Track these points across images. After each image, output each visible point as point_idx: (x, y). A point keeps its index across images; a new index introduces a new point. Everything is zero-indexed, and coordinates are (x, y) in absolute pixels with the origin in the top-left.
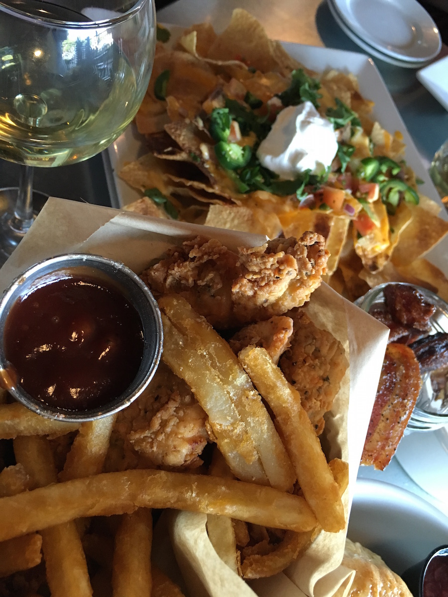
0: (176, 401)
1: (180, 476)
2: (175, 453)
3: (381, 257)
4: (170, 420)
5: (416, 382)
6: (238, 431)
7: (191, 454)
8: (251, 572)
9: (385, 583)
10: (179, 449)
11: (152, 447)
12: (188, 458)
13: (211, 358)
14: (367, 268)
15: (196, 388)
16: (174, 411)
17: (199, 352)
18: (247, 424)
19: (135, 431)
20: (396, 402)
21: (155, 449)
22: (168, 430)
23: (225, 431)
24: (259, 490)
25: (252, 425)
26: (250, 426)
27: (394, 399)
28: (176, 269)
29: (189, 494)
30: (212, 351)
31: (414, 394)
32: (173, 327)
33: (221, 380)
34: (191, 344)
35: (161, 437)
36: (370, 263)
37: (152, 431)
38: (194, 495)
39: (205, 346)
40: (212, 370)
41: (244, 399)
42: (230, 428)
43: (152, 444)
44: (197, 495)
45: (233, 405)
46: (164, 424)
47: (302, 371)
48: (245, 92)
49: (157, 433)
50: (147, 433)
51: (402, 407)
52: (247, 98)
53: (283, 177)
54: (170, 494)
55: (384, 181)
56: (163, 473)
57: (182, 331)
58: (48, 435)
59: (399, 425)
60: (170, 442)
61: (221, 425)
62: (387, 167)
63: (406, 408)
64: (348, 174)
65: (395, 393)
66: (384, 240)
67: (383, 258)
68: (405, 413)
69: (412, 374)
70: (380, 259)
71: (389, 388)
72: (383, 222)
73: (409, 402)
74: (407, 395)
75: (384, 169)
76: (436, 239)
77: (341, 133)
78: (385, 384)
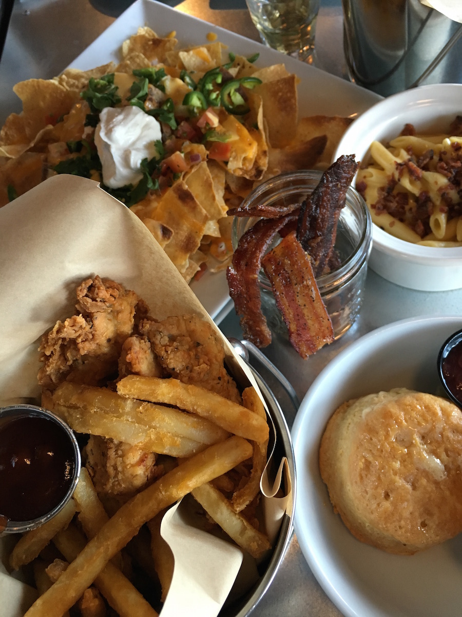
0: (112, 448)
1: (151, 488)
2: (135, 478)
3: (260, 158)
4: (116, 462)
5: (303, 261)
6: (153, 437)
7: (147, 470)
8: (237, 507)
9: (404, 410)
10: (135, 474)
11: (121, 486)
12: (147, 474)
13: (101, 409)
14: (254, 179)
15: (107, 435)
16: (115, 455)
17: (92, 411)
18: (155, 428)
19: (106, 485)
20: (299, 289)
21: (123, 485)
22: (120, 469)
23: (147, 442)
24: (203, 456)
25: (158, 425)
26: (157, 427)
27: (296, 288)
28: (48, 369)
29: (160, 495)
30: (98, 404)
31: (307, 272)
32: (69, 409)
33: (117, 417)
34: (84, 411)
35: (120, 476)
36: (254, 172)
37: (112, 478)
38: (163, 493)
39: (93, 406)
40: (107, 415)
41: (139, 415)
42: (148, 439)
43: (119, 484)
44: (166, 491)
45: (136, 424)
46: (115, 468)
47: (170, 359)
48: (65, 147)
49: (116, 476)
50: (111, 481)
51: (306, 288)
52: (69, 150)
53: (136, 182)
54: (150, 504)
55: (218, 95)
56: (139, 496)
57: (75, 407)
58: (64, 528)
59: (315, 302)
60: (127, 475)
61: (141, 442)
62: (210, 83)
63: (310, 287)
64: (182, 124)
65: (293, 284)
66: (250, 144)
67: (263, 157)
68: (312, 290)
69: (296, 259)
70: (260, 161)
71: (287, 284)
72: (239, 132)
73: (308, 281)
74: (303, 277)
75: (210, 87)
76: (293, 97)
77: (151, 100)
78: (282, 284)
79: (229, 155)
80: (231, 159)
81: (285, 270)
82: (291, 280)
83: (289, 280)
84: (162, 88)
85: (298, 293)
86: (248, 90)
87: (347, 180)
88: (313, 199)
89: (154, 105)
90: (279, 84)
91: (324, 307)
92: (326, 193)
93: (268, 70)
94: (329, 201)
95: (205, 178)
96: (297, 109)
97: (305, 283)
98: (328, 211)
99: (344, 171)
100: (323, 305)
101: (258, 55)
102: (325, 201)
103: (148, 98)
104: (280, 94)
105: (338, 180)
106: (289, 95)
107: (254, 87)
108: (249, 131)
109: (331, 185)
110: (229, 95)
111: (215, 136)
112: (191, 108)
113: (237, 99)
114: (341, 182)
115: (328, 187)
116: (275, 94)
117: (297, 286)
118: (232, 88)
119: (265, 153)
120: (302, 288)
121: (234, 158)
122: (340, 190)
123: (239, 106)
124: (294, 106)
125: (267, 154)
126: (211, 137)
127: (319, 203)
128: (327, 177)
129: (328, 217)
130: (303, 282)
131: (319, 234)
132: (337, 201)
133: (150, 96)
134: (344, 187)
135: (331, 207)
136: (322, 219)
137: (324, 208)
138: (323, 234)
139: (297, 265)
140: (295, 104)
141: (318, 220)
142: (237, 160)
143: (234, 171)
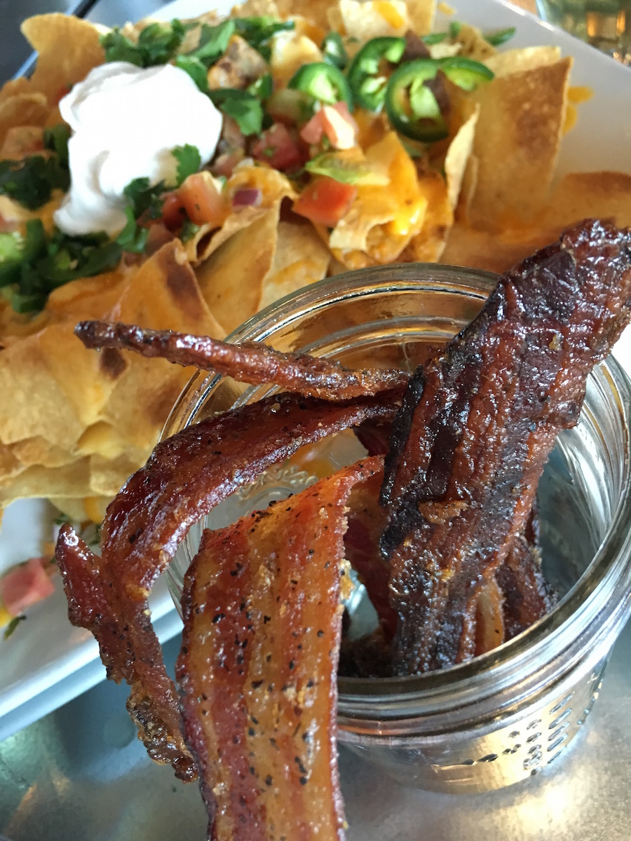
20: (263, 707)
27: (254, 699)
31: (315, 651)
51: (288, 717)
55: (381, 86)
59: (310, 787)
62: (374, 58)
63: (303, 717)
64: (274, 129)
65: (249, 681)
66: (409, 203)
67: (431, 240)
68: (305, 736)
69: (298, 578)
70: (422, 248)
71: (227, 668)
72: (394, 169)
73: (305, 690)
74: (291, 665)
75: (370, 66)
76: (556, 116)
77: (227, 67)
78: (213, 663)
79: (341, 211)
80: (342, 223)
81: (243, 606)
82: (248, 657)
83: (240, 652)
84: (267, 54)
85: (255, 721)
86: (457, 89)
87: (596, 328)
88: (446, 367)
89: (230, 80)
90: (528, 79)
91: (338, 826)
92: (501, 360)
93: (520, 57)
94: (508, 388)
95: (260, 253)
96: (559, 147)
97: (290, 693)
98: (500, 424)
99: (586, 289)
100: (334, 814)
101: (511, 31)
102: (492, 386)
103: (221, 62)
104: (527, 106)
105: (554, 322)
106: (546, 109)
107: (476, 87)
108: (421, 174)
109: (522, 332)
110: (408, 88)
111: (332, 165)
112: (309, 101)
113: (425, 103)
114: (565, 332)
115: (508, 337)
116: (514, 105)
117: (259, 690)
118: (419, 75)
119: (441, 230)
120: (275, 711)
121: (350, 223)
122: (560, 359)
123: (425, 121)
124: (552, 139)
125: (446, 234)
126: (321, 165)
127: (470, 388)
128: (509, 296)
129: (498, 443)
130: (284, 688)
131: (460, 492)
132: (542, 399)
133: (226, 60)
134: (579, 352)
135: (515, 415)
136: (475, 445)
137: (488, 409)
138: (477, 495)
139: (291, 604)
140: (555, 135)
141: (460, 444)
142: (356, 229)
143: (348, 256)
